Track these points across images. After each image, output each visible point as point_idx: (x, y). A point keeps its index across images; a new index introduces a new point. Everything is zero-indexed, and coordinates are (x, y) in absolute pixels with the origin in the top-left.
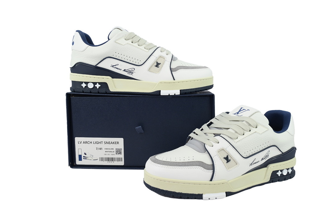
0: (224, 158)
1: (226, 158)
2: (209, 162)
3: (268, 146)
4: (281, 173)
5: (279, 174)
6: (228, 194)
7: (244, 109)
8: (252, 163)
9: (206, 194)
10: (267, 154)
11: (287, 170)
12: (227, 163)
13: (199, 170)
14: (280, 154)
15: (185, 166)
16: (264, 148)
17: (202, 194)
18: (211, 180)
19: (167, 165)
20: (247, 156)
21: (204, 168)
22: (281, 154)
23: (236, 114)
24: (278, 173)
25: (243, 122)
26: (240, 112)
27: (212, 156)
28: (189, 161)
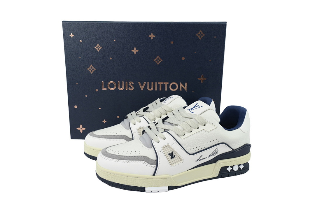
0: (169, 154)
1: (171, 154)
2: (154, 158)
3: (216, 143)
4: (231, 169)
5: (229, 169)
6: (171, 188)
7: (198, 106)
8: (198, 160)
9: (149, 187)
10: (215, 151)
11: (238, 166)
12: (171, 159)
13: (143, 164)
14: (230, 151)
15: (130, 160)
16: (212, 145)
17: (145, 187)
18: (154, 175)
19: (114, 158)
20: (194, 153)
21: (148, 163)
22: (232, 151)
23: (190, 110)
24: (227, 169)
25: (192, 119)
26: (194, 108)
27: (157, 152)
28: (135, 155)
